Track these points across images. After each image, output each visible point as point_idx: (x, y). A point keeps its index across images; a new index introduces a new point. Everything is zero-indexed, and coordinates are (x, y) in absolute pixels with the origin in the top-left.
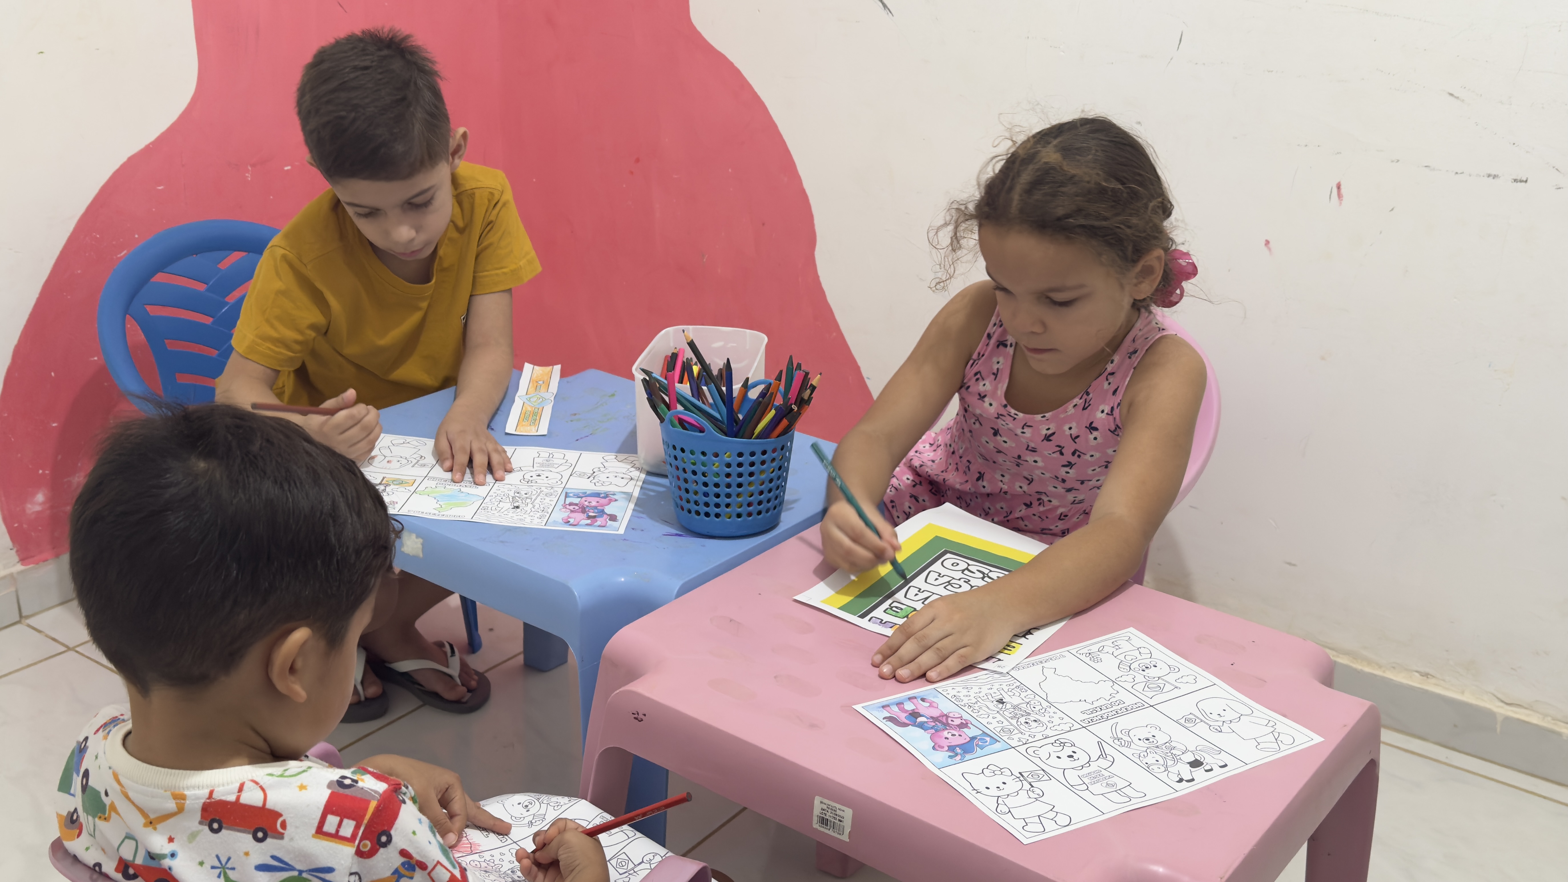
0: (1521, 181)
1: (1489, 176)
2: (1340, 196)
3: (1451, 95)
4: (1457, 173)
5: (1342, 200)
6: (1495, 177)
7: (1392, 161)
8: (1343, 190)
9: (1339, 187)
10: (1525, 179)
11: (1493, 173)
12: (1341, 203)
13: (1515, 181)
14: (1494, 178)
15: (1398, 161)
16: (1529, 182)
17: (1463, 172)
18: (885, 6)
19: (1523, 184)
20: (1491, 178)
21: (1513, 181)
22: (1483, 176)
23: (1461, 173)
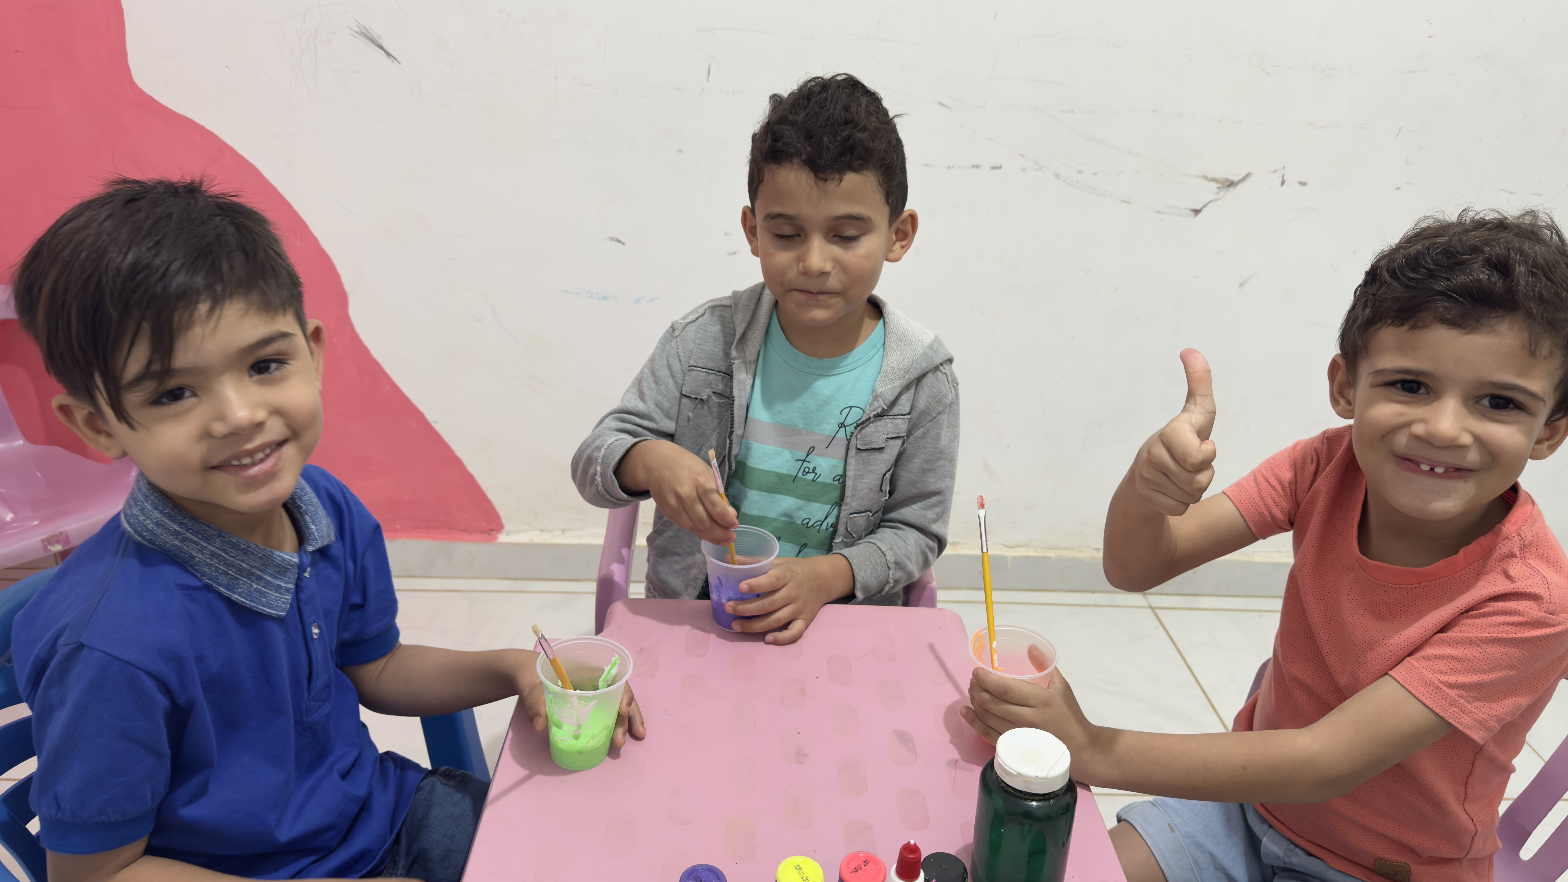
0: (997, 168)
1: (973, 166)
3: (941, 104)
4: (949, 168)
6: (978, 167)
10: (999, 166)
11: (976, 163)
13: (993, 168)
16: (1003, 167)
17: (954, 166)
18: (388, 54)
19: (998, 170)
20: (975, 168)
21: (991, 168)
22: (969, 167)
23: (952, 167)
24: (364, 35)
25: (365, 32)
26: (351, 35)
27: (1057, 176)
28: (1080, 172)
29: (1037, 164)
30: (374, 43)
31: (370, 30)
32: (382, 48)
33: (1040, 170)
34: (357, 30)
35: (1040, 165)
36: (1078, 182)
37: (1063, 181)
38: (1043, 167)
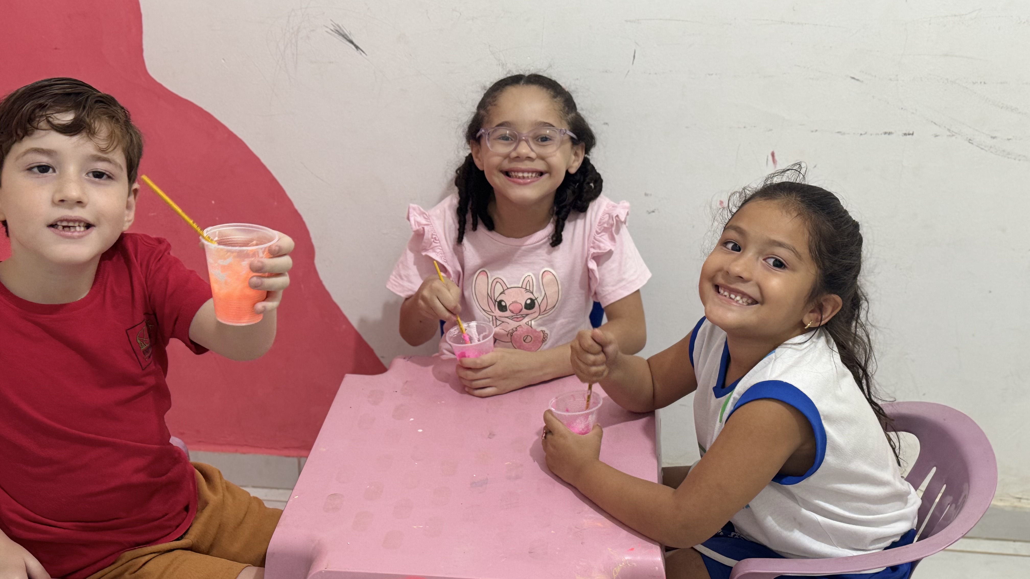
0: (909, 134)
1: (885, 133)
2: (774, 163)
3: (853, 78)
4: (861, 134)
6: (890, 133)
7: (812, 131)
8: (776, 159)
9: (773, 156)
10: (911, 132)
11: (888, 131)
12: (775, 167)
13: (905, 134)
14: (889, 135)
15: (816, 131)
16: (915, 134)
17: (866, 133)
18: (357, 47)
19: (910, 136)
20: (887, 135)
21: (903, 135)
22: (881, 134)
23: (864, 134)
24: (337, 32)
25: (338, 29)
26: (327, 32)
27: (970, 141)
28: (994, 138)
29: (949, 130)
30: (346, 38)
31: (342, 27)
32: (352, 42)
33: (953, 135)
34: (332, 28)
35: (952, 131)
36: (991, 147)
37: (977, 146)
38: (956, 133)
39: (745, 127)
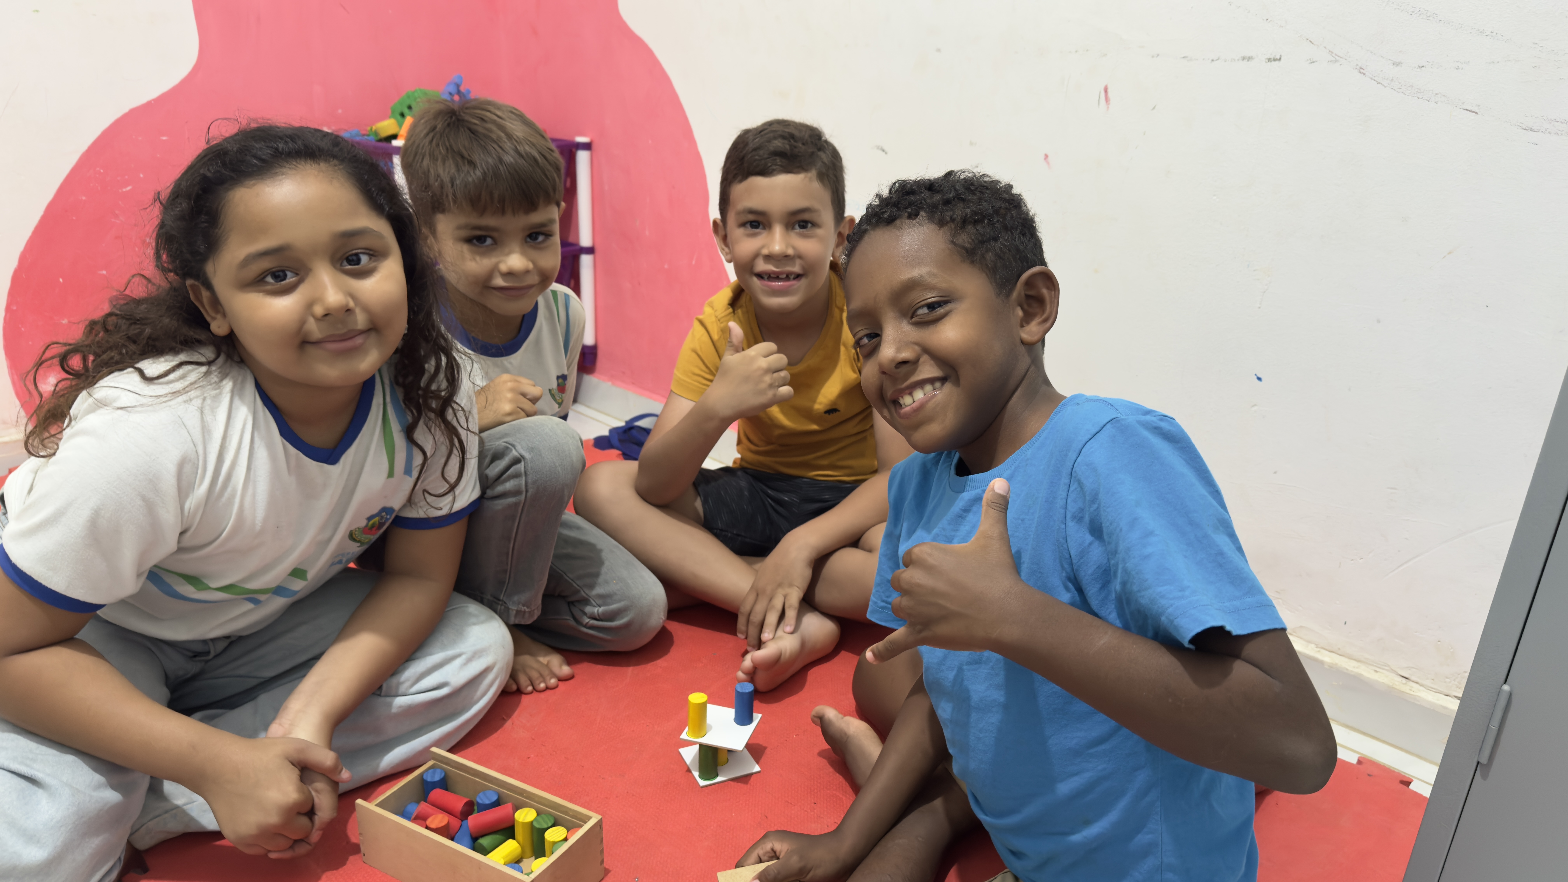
0: (1275, 60)
1: (1244, 58)
2: (1107, 99)
4: (1213, 60)
5: (1109, 104)
6: (1250, 58)
7: (1153, 57)
8: (1110, 94)
9: (1106, 90)
10: (1278, 57)
11: (1247, 54)
12: (1108, 108)
13: (1269, 60)
14: (1248, 61)
15: (1158, 55)
16: (1283, 59)
17: (1219, 58)
19: (1277, 62)
20: (1245, 61)
21: (1267, 61)
22: (1238, 60)
23: (1216, 60)
27: (1361, 71)
28: (1397, 64)
29: (1331, 52)
33: (1336, 61)
35: (1336, 55)
36: (1392, 80)
37: (1372, 79)
38: (1341, 58)
39: (1076, 52)
